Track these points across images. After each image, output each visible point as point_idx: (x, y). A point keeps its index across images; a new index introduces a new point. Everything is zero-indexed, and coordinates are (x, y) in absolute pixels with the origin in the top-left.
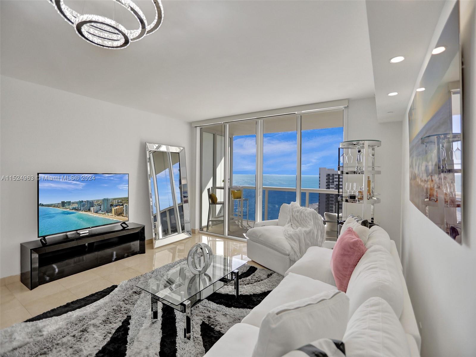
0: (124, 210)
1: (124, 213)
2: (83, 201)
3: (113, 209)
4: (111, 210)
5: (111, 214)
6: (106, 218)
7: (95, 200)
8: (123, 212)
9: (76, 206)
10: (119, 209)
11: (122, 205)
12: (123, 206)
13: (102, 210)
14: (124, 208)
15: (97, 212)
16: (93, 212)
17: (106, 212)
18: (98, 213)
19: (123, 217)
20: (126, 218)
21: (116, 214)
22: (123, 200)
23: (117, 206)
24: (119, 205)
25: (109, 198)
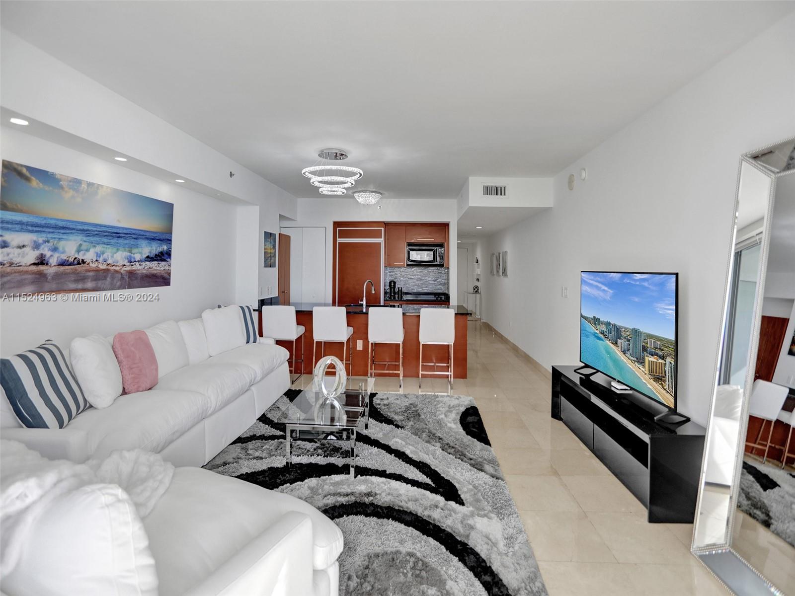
0: (667, 373)
1: (667, 382)
2: (609, 323)
3: (647, 359)
4: (643, 358)
5: (643, 370)
6: (636, 372)
7: (623, 327)
8: (664, 377)
9: (603, 328)
10: (656, 365)
11: (663, 358)
12: (664, 362)
13: (631, 351)
14: (667, 369)
15: (624, 352)
16: (620, 350)
17: (636, 359)
18: (626, 356)
19: (664, 392)
20: (668, 396)
21: (650, 373)
22: (664, 346)
23: (653, 355)
24: (657, 355)
25: (641, 330)
